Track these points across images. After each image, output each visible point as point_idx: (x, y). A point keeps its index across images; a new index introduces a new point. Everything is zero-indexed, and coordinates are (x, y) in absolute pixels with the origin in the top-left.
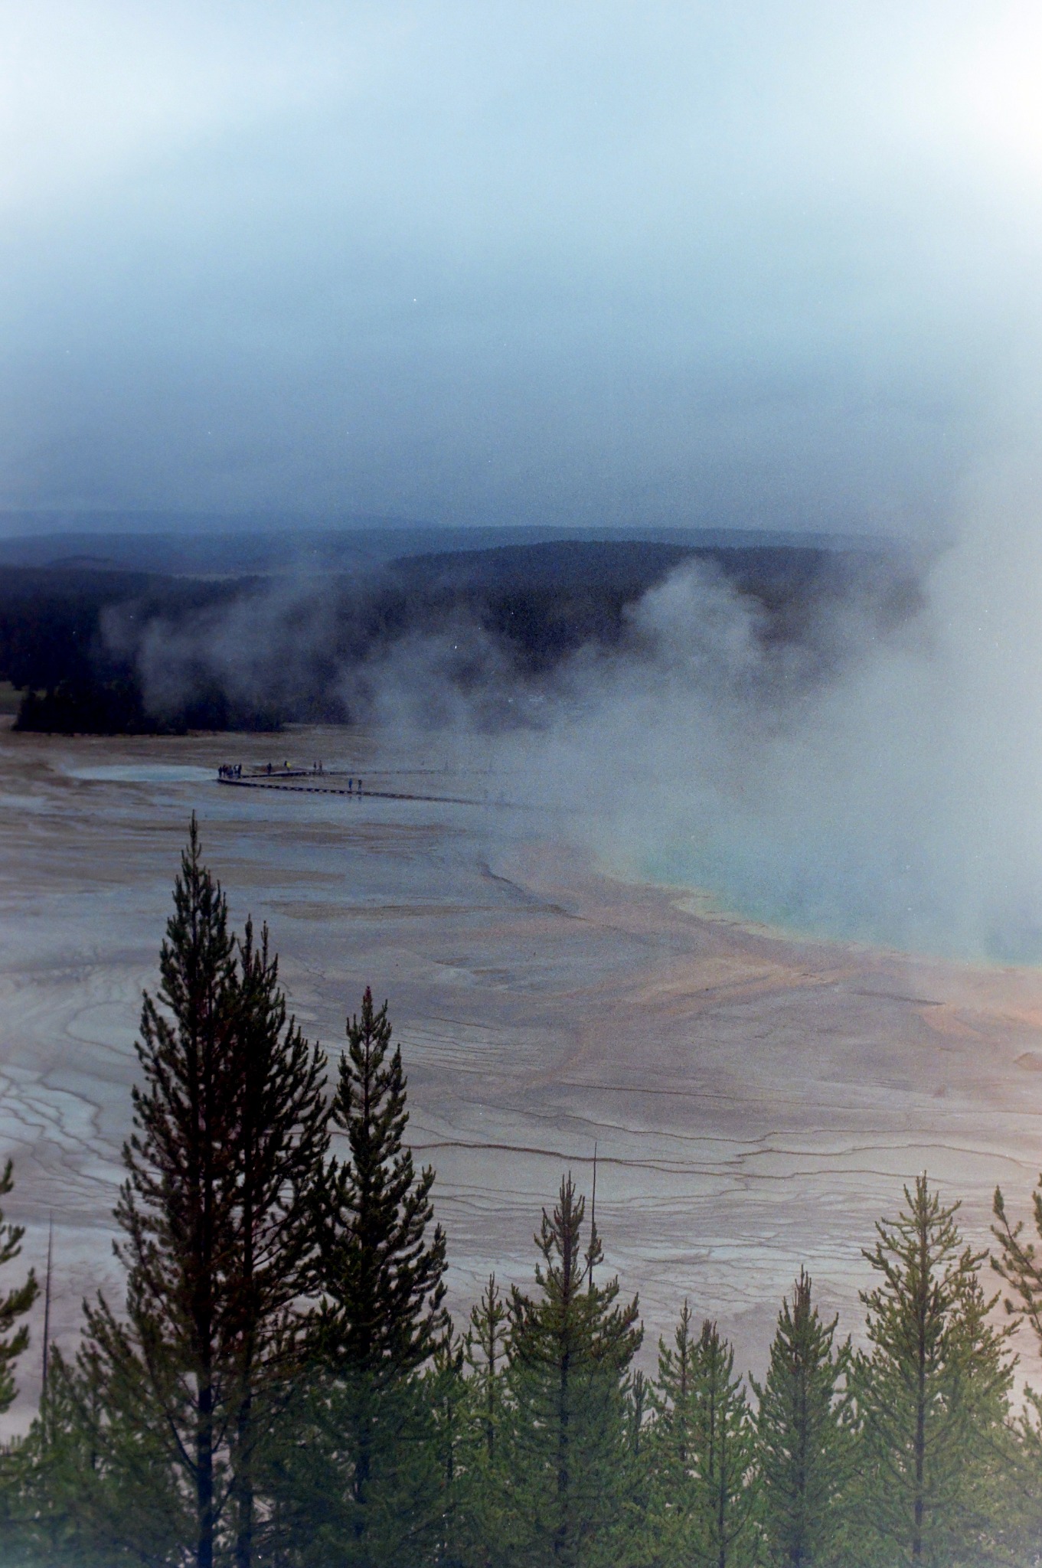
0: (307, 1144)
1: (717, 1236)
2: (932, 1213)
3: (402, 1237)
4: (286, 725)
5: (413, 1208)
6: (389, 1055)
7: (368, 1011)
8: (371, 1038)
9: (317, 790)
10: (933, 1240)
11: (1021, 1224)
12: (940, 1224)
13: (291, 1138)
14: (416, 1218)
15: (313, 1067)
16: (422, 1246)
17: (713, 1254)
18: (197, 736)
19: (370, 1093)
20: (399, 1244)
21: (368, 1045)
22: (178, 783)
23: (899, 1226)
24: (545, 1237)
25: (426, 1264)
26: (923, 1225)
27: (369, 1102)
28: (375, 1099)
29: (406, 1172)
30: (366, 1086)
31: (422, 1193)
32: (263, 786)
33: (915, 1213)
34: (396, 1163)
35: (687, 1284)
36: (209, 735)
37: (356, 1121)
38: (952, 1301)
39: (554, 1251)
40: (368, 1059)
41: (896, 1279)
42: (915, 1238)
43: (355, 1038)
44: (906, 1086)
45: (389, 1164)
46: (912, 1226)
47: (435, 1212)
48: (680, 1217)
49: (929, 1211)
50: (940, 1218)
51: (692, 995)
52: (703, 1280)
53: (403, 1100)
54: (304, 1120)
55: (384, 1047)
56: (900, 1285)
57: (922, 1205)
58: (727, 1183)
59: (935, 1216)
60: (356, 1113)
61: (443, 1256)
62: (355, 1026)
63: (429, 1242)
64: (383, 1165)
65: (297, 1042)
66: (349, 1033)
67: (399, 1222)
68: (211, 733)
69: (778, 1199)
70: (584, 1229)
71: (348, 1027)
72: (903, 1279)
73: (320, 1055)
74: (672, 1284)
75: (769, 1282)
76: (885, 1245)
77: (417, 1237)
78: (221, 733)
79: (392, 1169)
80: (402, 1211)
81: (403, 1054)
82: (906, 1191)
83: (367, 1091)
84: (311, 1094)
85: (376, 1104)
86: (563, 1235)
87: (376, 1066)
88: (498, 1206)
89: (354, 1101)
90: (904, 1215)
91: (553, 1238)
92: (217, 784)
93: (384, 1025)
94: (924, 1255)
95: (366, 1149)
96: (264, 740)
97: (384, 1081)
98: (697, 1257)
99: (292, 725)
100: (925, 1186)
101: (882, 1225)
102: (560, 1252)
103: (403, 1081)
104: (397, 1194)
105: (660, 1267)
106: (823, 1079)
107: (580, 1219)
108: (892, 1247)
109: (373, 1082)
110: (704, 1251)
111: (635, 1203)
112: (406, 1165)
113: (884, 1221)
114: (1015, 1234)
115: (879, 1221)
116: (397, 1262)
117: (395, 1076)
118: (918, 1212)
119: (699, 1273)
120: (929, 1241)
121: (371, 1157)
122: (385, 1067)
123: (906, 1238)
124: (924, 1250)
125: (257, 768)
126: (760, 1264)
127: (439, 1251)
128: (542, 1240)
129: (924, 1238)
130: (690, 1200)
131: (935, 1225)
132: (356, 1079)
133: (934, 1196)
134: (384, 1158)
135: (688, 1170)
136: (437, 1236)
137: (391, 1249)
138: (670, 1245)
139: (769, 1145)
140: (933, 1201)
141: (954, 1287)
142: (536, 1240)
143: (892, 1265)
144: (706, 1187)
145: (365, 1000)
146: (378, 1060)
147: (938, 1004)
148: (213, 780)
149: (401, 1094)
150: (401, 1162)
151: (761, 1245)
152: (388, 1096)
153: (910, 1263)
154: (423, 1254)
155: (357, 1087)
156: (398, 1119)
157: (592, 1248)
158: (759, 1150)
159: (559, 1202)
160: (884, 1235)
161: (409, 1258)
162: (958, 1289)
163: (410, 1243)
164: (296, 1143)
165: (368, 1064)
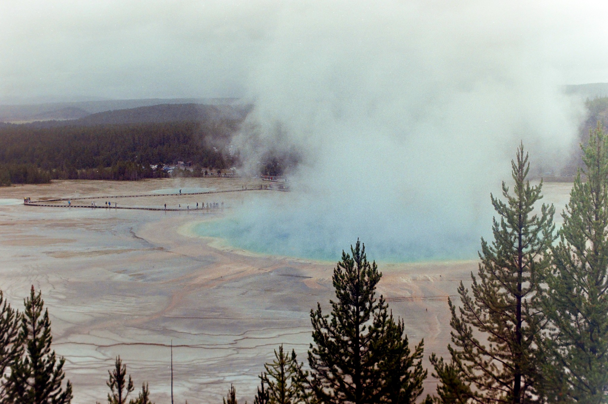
0: (14, 351)
1: (227, 372)
2: (285, 360)
3: (52, 386)
4: (52, 181)
5: (57, 374)
6: (43, 313)
7: (33, 294)
8: (35, 306)
9: (65, 206)
10: (286, 370)
11: (302, 363)
12: (289, 364)
13: (8, 349)
14: (58, 378)
15: (16, 320)
16: (61, 390)
17: (225, 379)
18: (15, 186)
19: (36, 328)
20: (51, 389)
21: (33, 309)
22: (7, 206)
23: (273, 365)
24: (111, 382)
25: (64, 396)
26: (282, 365)
27: (35, 333)
28: (39, 330)
29: (53, 360)
30: (34, 326)
31: (60, 367)
32: (42, 206)
33: (279, 360)
34: (48, 356)
35: (215, 392)
36: (20, 186)
37: (30, 341)
38: (294, 393)
39: (115, 388)
40: (34, 314)
41: (272, 386)
42: (279, 370)
43: (29, 307)
44: (299, 310)
45: (45, 358)
46: (277, 365)
47: (65, 375)
48: (211, 366)
49: (284, 359)
50: (288, 362)
51: (216, 279)
52: (221, 390)
53: (50, 330)
54: (13, 342)
55: (41, 310)
56: (274, 389)
57: (281, 356)
58: (230, 351)
59: (287, 361)
60: (30, 337)
61: (71, 392)
62: (28, 302)
63: (64, 388)
64: (43, 359)
65: (9, 310)
66: (25, 305)
67: (50, 380)
68: (21, 185)
69: (250, 356)
70: (126, 378)
71: (25, 302)
72: (275, 386)
73: (19, 315)
74: (209, 392)
75: (247, 388)
76: (268, 373)
77: (59, 386)
78: (25, 185)
79: (47, 359)
80: (52, 376)
81: (49, 313)
82: (275, 352)
83: (34, 328)
84: (15, 331)
85: (39, 333)
86: (118, 381)
87: (37, 317)
88: (141, 367)
89: (29, 333)
90: (275, 361)
91: (114, 383)
92: (23, 205)
93: (39, 300)
94: (283, 377)
95: (35, 351)
96: (44, 187)
97: (41, 323)
98: (219, 380)
99: (55, 181)
100: (282, 349)
101: (267, 366)
102: (117, 388)
103: (49, 323)
104: (50, 369)
105: (205, 386)
106: (266, 309)
107: (124, 373)
108: (270, 374)
109: (37, 324)
110: (222, 378)
111: (195, 362)
112: (52, 358)
113: (266, 364)
114: (300, 367)
115: (265, 364)
116: (51, 396)
117: (45, 321)
118: (280, 360)
119: (220, 387)
120: (284, 371)
121: (37, 354)
122: (41, 318)
123: (276, 370)
124: (283, 373)
125: (40, 198)
126: (244, 382)
127: (69, 391)
128: (110, 383)
129: (282, 370)
130: (215, 359)
131: (287, 364)
132: (30, 323)
133: (286, 353)
134: (42, 354)
135: (214, 347)
136: (69, 385)
137: (48, 392)
138: (209, 377)
139: (246, 336)
140: (285, 355)
141: (295, 388)
142: (108, 384)
143: (270, 381)
144: (221, 354)
145: (31, 291)
146: (38, 315)
147: (311, 278)
148: (22, 204)
149: (49, 328)
150: (50, 356)
151: (244, 374)
152: (43, 329)
153: (278, 380)
154: (62, 393)
155: (30, 327)
156: (48, 339)
157: (129, 385)
158: (243, 338)
159: (115, 368)
160: (267, 369)
161: (56, 395)
162: (297, 389)
163: (56, 389)
164: (10, 351)
165: (34, 318)
